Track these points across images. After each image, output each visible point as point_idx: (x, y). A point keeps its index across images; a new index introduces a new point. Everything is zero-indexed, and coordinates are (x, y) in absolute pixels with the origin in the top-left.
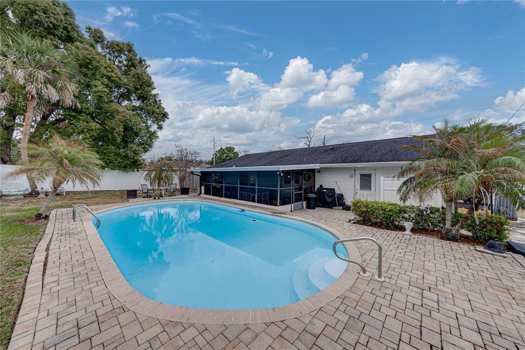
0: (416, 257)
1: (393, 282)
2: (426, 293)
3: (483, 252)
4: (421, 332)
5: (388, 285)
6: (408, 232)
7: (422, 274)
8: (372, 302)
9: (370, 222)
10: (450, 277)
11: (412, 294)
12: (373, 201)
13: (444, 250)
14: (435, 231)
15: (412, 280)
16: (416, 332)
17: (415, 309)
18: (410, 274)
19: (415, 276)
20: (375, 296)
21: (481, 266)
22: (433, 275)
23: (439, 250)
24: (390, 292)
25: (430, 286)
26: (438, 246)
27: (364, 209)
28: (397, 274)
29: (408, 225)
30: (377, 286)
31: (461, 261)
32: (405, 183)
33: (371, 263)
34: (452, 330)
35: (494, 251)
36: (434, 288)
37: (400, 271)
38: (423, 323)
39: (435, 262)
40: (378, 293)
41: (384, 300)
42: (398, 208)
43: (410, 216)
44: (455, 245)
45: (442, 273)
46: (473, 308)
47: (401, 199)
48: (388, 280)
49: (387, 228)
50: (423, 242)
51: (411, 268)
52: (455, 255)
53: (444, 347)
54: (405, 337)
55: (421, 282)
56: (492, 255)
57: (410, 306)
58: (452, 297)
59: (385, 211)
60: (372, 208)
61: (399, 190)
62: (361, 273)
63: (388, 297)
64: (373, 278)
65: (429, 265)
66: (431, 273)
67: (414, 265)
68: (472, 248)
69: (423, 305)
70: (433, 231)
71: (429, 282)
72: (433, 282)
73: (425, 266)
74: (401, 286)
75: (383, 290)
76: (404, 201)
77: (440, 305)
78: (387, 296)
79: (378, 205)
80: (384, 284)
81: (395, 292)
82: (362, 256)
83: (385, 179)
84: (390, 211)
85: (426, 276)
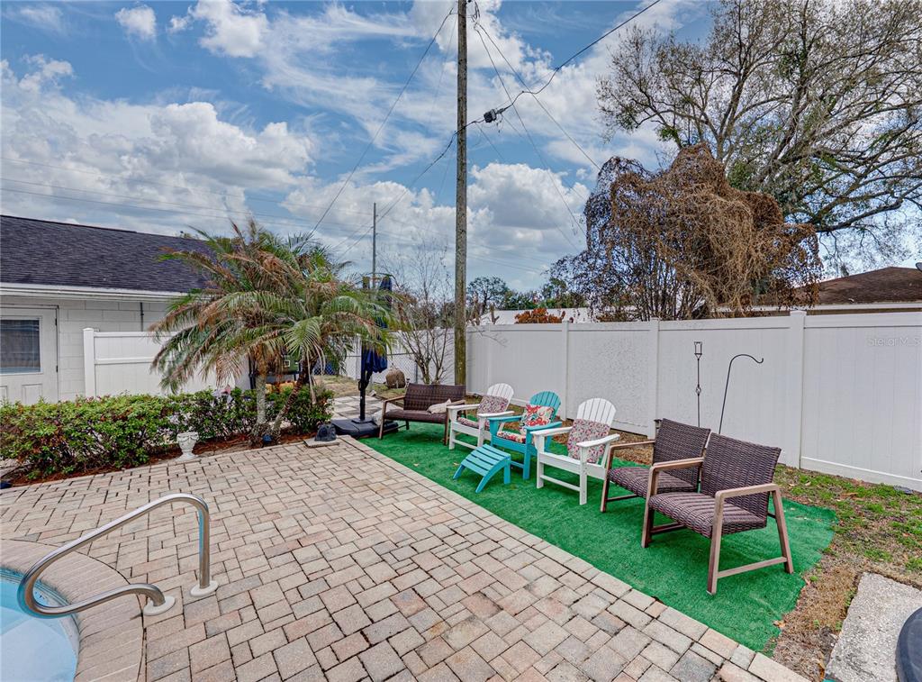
0: (240, 499)
1: (235, 575)
2: (300, 554)
3: (317, 446)
4: (338, 625)
5: (231, 590)
6: (187, 456)
7: (270, 525)
8: (225, 654)
9: (67, 464)
10: (309, 505)
11: (283, 572)
12: (73, 400)
13: (272, 466)
14: (235, 436)
15: (264, 546)
16: (331, 633)
17: (305, 596)
18: (253, 538)
19: (263, 535)
20: (222, 636)
21: (327, 467)
22: (288, 517)
23: (266, 469)
24: (243, 600)
25: (297, 537)
26: (259, 462)
27: (49, 430)
28: (231, 554)
29: (187, 439)
30: (211, 610)
31: (302, 472)
32: (174, 343)
33: (156, 567)
34: (362, 583)
35: (326, 440)
36: (304, 537)
37: (233, 543)
38: (329, 607)
39: (275, 492)
40: (223, 624)
41: (246, 628)
42: (157, 405)
43: (181, 418)
44: (279, 449)
45: (295, 505)
46: (359, 532)
47: (166, 382)
48: (223, 579)
49: (132, 461)
50: (231, 465)
51: (247, 526)
52: (292, 467)
53: (372, 617)
54: (327, 658)
55: (281, 540)
56: (326, 446)
57: (293, 596)
58: (330, 535)
59: (124, 419)
60: (77, 422)
61: (158, 361)
62: (150, 609)
63: (249, 614)
64: (187, 599)
65: (271, 502)
66: (283, 513)
67: (249, 515)
68: (301, 445)
69: (311, 577)
70: (232, 437)
71: (291, 532)
72: (295, 529)
73: (266, 507)
74: (256, 572)
75: (229, 607)
76: (174, 387)
77: (328, 558)
78: (244, 613)
79: (98, 409)
80: (221, 595)
81: (254, 594)
82: (113, 566)
83: (99, 334)
84: (140, 416)
85: (282, 524)
